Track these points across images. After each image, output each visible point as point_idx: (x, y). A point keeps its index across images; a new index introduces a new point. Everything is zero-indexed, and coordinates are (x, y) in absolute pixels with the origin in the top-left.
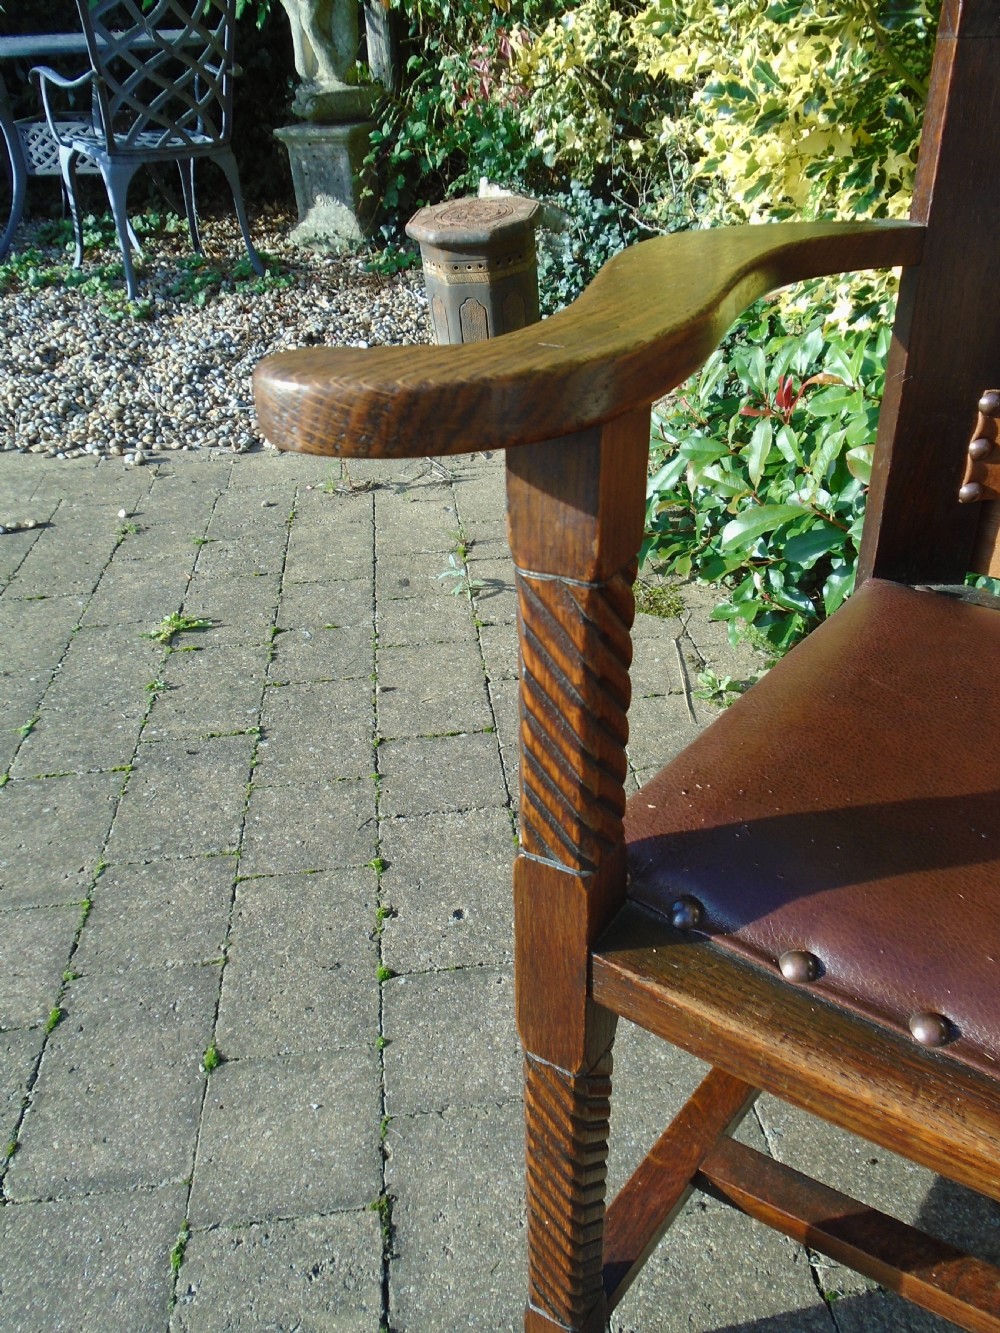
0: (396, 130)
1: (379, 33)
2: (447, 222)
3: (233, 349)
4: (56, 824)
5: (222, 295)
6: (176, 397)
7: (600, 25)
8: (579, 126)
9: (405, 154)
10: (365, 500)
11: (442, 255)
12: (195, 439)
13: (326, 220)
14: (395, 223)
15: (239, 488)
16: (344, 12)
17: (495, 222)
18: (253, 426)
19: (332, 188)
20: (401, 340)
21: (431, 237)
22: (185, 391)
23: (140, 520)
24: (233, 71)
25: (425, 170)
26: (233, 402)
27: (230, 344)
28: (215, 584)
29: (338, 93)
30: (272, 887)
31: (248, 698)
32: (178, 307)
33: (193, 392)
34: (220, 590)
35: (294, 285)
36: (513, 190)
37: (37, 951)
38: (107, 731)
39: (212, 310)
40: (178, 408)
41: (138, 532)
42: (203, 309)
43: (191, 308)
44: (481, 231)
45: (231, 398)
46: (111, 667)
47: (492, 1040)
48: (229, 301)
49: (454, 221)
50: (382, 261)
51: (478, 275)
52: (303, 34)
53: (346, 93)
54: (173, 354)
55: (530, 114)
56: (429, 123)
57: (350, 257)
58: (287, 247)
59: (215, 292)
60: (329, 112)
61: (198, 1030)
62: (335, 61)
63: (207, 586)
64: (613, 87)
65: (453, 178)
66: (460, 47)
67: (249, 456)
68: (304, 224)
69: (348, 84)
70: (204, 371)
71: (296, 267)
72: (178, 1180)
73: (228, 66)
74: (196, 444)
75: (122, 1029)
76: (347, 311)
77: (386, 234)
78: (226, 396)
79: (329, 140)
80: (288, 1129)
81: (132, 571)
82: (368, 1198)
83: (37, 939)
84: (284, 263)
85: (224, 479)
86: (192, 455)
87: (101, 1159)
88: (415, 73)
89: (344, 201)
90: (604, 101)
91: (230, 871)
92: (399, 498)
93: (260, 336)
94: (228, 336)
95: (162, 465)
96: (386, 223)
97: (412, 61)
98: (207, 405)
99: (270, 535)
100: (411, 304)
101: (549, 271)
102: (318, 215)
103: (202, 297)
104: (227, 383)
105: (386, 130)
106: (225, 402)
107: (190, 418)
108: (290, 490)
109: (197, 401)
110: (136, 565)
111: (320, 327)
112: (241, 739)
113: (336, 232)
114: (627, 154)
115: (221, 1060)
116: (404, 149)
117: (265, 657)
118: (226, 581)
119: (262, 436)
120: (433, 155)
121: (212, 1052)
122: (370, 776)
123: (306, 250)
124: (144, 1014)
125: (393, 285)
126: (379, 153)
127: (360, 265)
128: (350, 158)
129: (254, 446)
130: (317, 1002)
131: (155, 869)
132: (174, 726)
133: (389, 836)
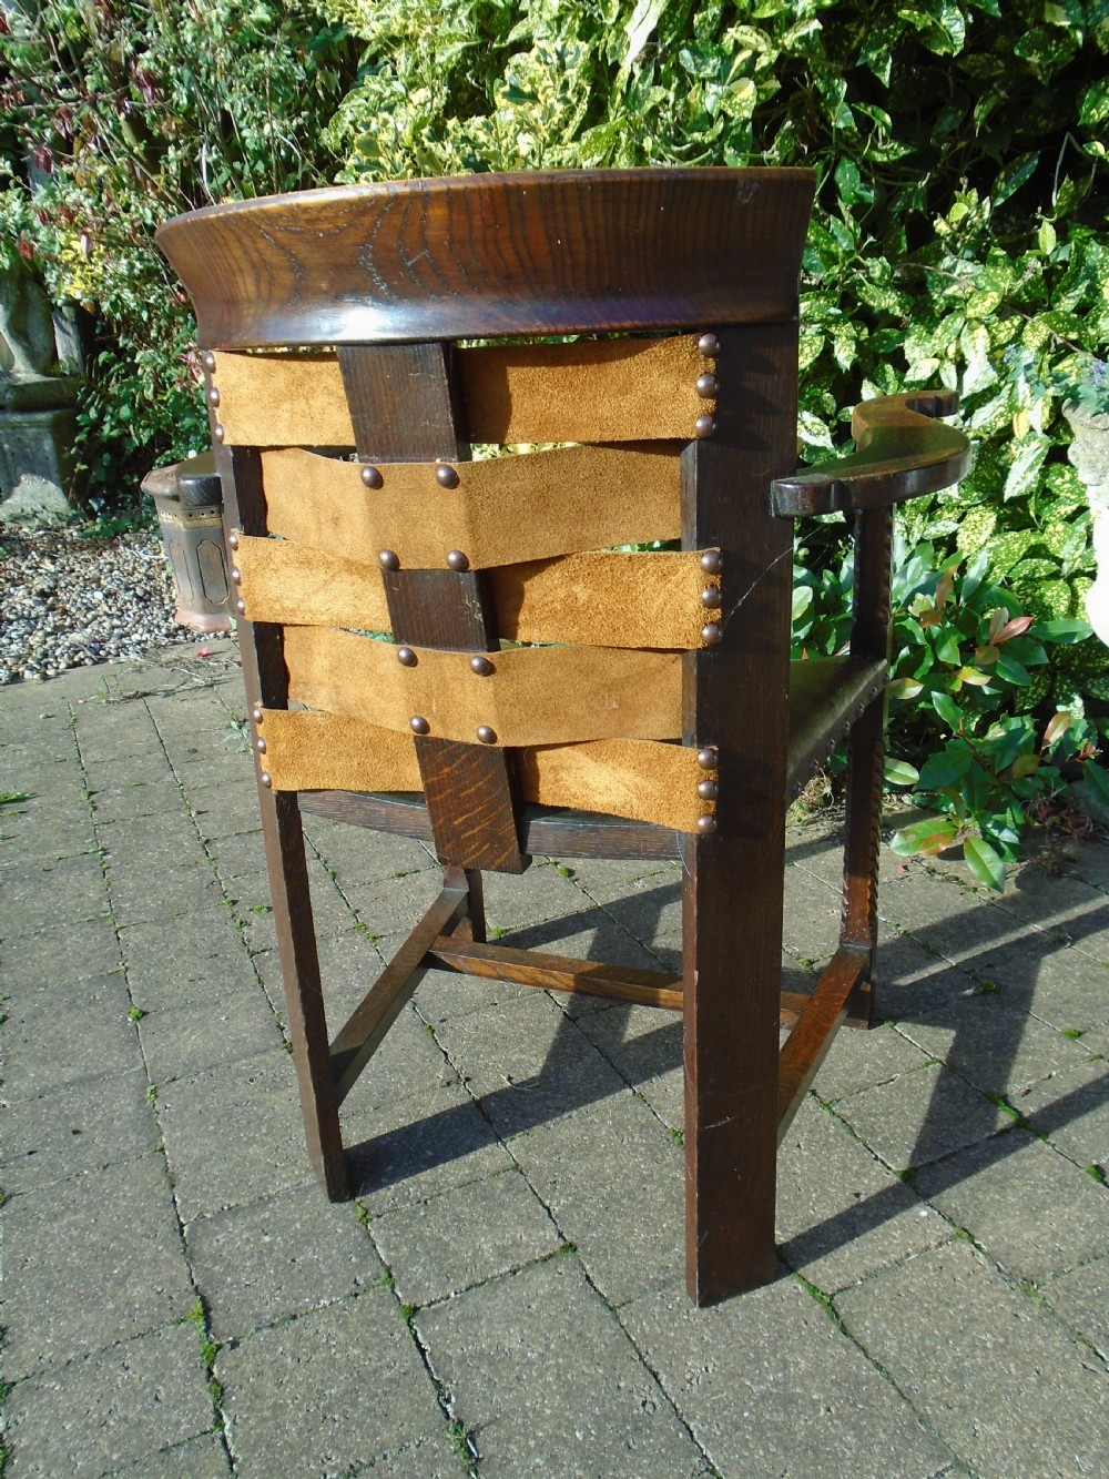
0: (102, 413)
1: (68, 334)
9: (115, 433)
10: (139, 705)
11: (176, 506)
14: (104, 497)
16: (39, 315)
18: (10, 664)
19: (36, 467)
21: (167, 491)
25: (130, 449)
28: (20, 772)
29: (37, 384)
30: (147, 928)
31: (83, 834)
34: (26, 774)
35: (12, 553)
47: (340, 967)
50: (97, 528)
51: (211, 521)
53: (45, 383)
56: (132, 408)
57: (62, 527)
60: (29, 400)
61: (120, 1005)
62: (32, 357)
63: (12, 775)
65: (161, 452)
66: (154, 344)
67: (13, 686)
68: (9, 501)
69: (47, 375)
71: (7, 538)
72: (136, 1069)
75: (58, 1014)
76: (73, 571)
77: (96, 507)
79: (32, 424)
80: (208, 1031)
82: (277, 1046)
87: (69, 1074)
88: (107, 366)
89: (49, 477)
91: (110, 926)
92: (169, 700)
96: (94, 496)
97: (103, 357)
99: (57, 736)
100: (135, 561)
102: (23, 493)
105: (93, 414)
108: (63, 705)
111: (52, 584)
112: (86, 857)
113: (44, 507)
115: (144, 1014)
116: (112, 428)
117: (86, 809)
118: (29, 769)
119: (21, 670)
120: (138, 436)
121: (135, 1012)
122: (204, 860)
123: (13, 525)
124: (72, 1005)
125: (114, 547)
126: (89, 433)
127: (75, 534)
128: (54, 439)
129: (16, 678)
130: (206, 974)
131: (45, 935)
132: (23, 858)
133: (231, 887)
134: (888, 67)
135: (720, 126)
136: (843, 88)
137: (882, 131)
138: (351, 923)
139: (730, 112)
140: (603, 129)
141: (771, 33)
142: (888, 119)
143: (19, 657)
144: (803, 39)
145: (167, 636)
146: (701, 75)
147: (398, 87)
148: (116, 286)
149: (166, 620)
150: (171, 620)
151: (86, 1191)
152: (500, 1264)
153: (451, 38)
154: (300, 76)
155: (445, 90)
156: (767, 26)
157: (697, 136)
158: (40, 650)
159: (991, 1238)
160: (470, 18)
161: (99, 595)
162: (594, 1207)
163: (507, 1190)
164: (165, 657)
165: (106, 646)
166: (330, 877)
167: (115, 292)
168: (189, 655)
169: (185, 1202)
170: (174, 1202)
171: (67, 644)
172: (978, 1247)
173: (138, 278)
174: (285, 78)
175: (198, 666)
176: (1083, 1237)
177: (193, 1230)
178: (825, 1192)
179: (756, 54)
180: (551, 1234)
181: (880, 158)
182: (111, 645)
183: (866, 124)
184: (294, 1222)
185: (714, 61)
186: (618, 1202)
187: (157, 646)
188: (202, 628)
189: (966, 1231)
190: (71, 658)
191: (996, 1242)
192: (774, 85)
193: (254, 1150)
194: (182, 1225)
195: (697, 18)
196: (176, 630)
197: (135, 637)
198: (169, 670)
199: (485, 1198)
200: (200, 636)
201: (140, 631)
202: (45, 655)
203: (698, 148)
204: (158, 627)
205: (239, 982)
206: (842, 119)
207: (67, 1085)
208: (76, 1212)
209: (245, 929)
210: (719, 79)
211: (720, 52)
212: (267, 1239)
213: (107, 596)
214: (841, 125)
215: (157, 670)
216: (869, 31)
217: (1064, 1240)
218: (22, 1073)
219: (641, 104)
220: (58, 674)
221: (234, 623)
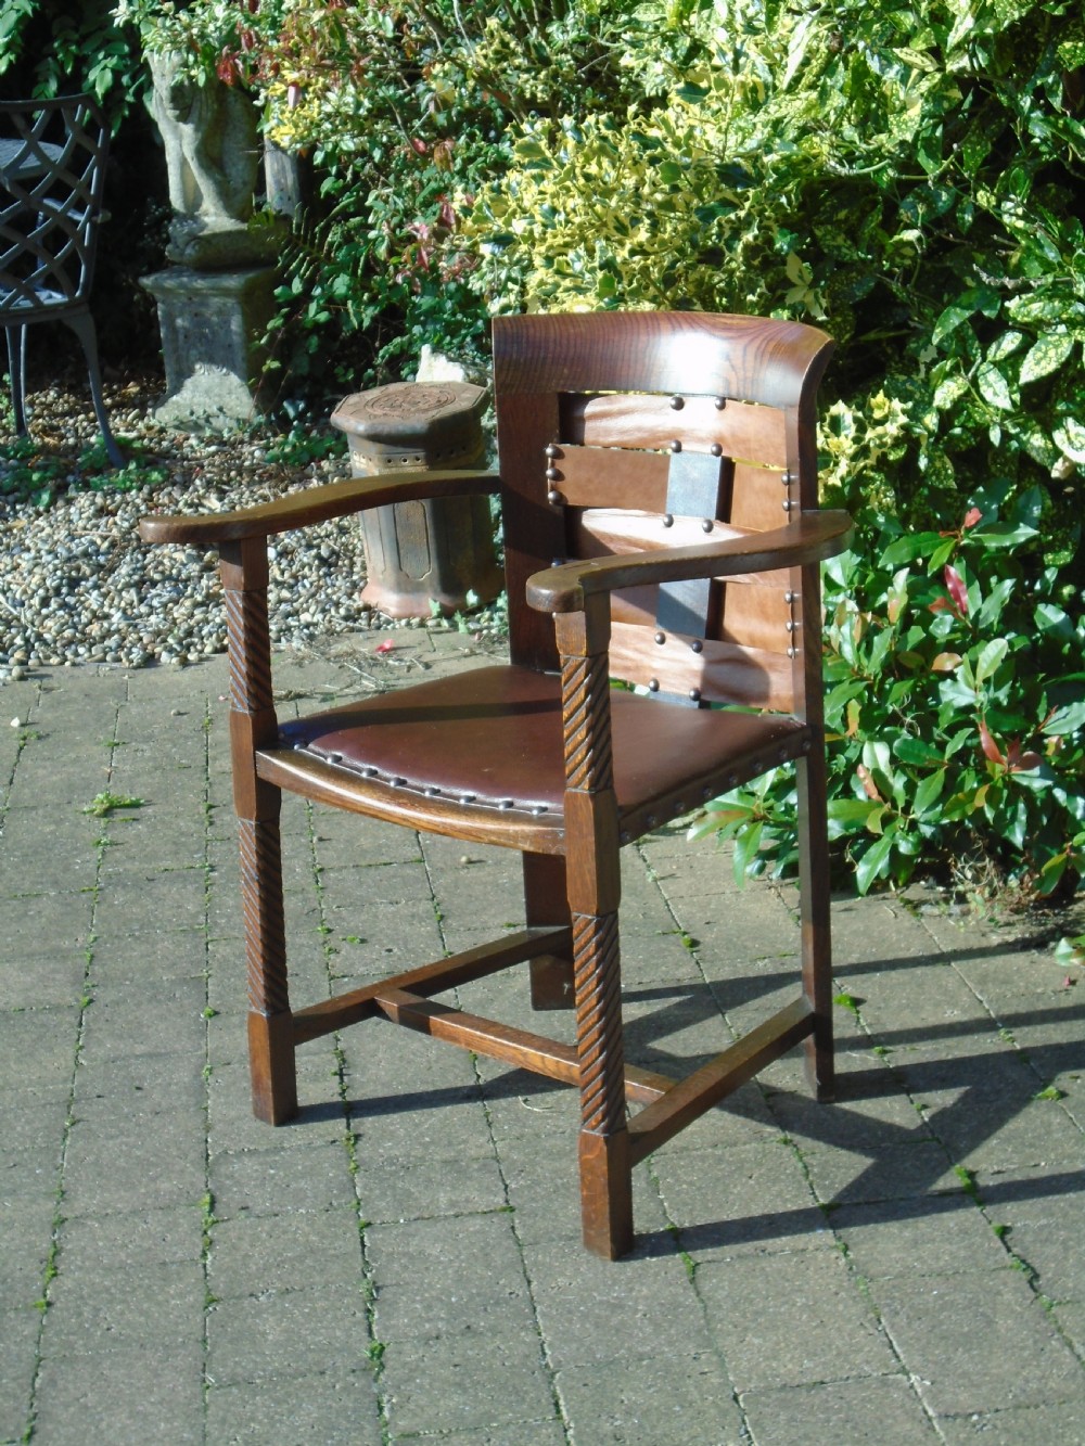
0: (309, 284)
2: (379, 412)
3: (102, 559)
4: (44, 920)
5: (72, 493)
6: (44, 611)
9: (323, 317)
10: (288, 708)
11: (374, 448)
12: (77, 654)
13: (207, 392)
14: (303, 398)
15: (140, 701)
17: (434, 412)
18: (145, 641)
19: (217, 355)
20: (319, 547)
21: (361, 428)
22: (54, 605)
23: (34, 729)
24: (99, 219)
25: (345, 333)
26: (117, 616)
27: (97, 552)
28: (138, 775)
29: (229, 234)
30: (237, 943)
31: (193, 848)
32: (13, 508)
33: (64, 606)
34: (145, 779)
35: (169, 479)
36: (464, 362)
37: (58, 977)
38: (66, 869)
39: (62, 511)
40: (49, 623)
41: (39, 738)
42: (48, 511)
43: (31, 510)
44: (418, 421)
45: (113, 611)
46: (52, 832)
48: (84, 503)
49: (387, 410)
50: (288, 448)
51: (415, 468)
52: (183, 163)
53: (240, 233)
54: (25, 565)
55: (482, 278)
57: (242, 442)
58: (149, 428)
59: (60, 491)
60: (216, 257)
61: (196, 1003)
62: (226, 196)
63: (130, 777)
65: (386, 340)
67: (146, 671)
68: (175, 398)
69: (243, 219)
70: (73, 583)
71: (166, 454)
72: (198, 1053)
73: (94, 213)
74: (79, 659)
75: (138, 1005)
77: (291, 413)
78: (106, 609)
79: (218, 292)
81: (45, 768)
83: (54, 971)
84: (150, 451)
85: (122, 692)
86: (76, 671)
87: (140, 1049)
88: (332, 199)
89: (233, 368)
91: (202, 937)
92: (325, 705)
93: (135, 544)
94: (93, 543)
95: (45, 681)
96: (291, 396)
97: (327, 185)
98: (84, 619)
99: (187, 738)
102: (196, 387)
103: (45, 497)
104: (105, 596)
105: (297, 286)
106: (107, 617)
107: (68, 633)
108: (200, 700)
109: (72, 616)
110: (48, 763)
112: (192, 871)
113: (221, 409)
115: (216, 1013)
116: (320, 310)
117: (203, 823)
118: (150, 773)
119: (157, 650)
120: (358, 314)
121: (208, 1010)
122: (312, 888)
123: (177, 433)
124: (153, 999)
126: (287, 317)
127: (257, 454)
128: (244, 314)
129: (150, 661)
131: (138, 938)
132: (128, 866)
133: (331, 917)
134: (1062, 92)
136: (1026, 102)
143: (158, 633)
145: (346, 618)
146: (887, 77)
148: (335, 131)
149: (350, 596)
150: (356, 596)
151: (139, 1125)
152: (447, 1210)
158: (184, 626)
159: (863, 1252)
162: (545, 1189)
163: (479, 1170)
164: (340, 647)
166: (437, 918)
167: (333, 138)
168: (366, 649)
169: (215, 1142)
170: (206, 1140)
171: (218, 620)
172: (846, 1255)
173: (366, 119)
175: (375, 663)
177: (216, 1159)
179: (925, 73)
180: (499, 1200)
184: (296, 1164)
185: (897, 66)
187: (330, 632)
188: (393, 610)
189: (846, 1245)
190: (220, 640)
191: (865, 1255)
192: (956, 95)
194: (209, 1155)
196: (359, 611)
197: (305, 617)
198: (336, 666)
199: (458, 1172)
200: (388, 622)
201: (312, 609)
202: (189, 633)
204: (337, 605)
205: (311, 999)
207: (137, 1057)
208: (128, 1136)
209: (332, 956)
210: (901, 82)
215: (322, 664)
217: (924, 1262)
218: (100, 1043)
220: (201, 660)
221: (435, 608)
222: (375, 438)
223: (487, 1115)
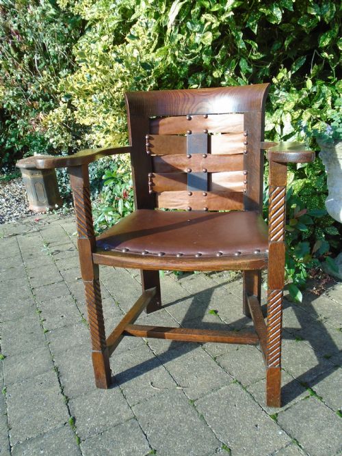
0: (5, 140)
2: (28, 163)
7: (65, 112)
8: (62, 137)
9: (10, 146)
10: (14, 238)
11: (28, 171)
14: (7, 167)
21: (24, 166)
25: (16, 151)
36: (45, 154)
50: (5, 177)
51: (39, 176)
55: (48, 134)
56: (16, 138)
64: (70, 127)
65: (25, 152)
66: (23, 118)
77: (4, 170)
80: (27, 364)
82: (51, 369)
88: (8, 125)
90: (69, 131)
92: (24, 236)
96: (4, 167)
97: (7, 122)
100: (16, 188)
101: (59, 175)
105: (2, 140)
114: (77, 144)
120: (18, 147)
122: (32, 296)
125: (10, 183)
126: (1, 147)
130: (29, 340)
133: (40, 306)
134: (256, 28)
135: (201, 48)
136: (241, 35)
137: (255, 49)
138: (81, 319)
139: (204, 43)
140: (163, 48)
141: (217, 17)
142: (256, 45)
144: (228, 18)
145: (25, 214)
146: (194, 30)
147: (97, 35)
148: (8, 100)
150: (27, 208)
153: (113, 19)
154: (66, 31)
155: (113, 36)
156: (215, 14)
157: (193, 51)
159: (305, 443)
160: (119, 13)
161: (4, 200)
162: (162, 434)
163: (131, 427)
164: (24, 221)
165: (5, 217)
166: (74, 301)
168: (32, 220)
169: (13, 437)
170: (9, 437)
172: (300, 446)
173: (16, 97)
174: (61, 33)
175: (35, 224)
176: (337, 441)
177: (14, 450)
178: (245, 425)
179: (212, 23)
180: (147, 446)
181: (254, 58)
182: (6, 217)
183: (249, 47)
184: (52, 444)
185: (198, 26)
186: (171, 431)
187: (22, 217)
188: (37, 211)
189: (295, 440)
191: (307, 444)
192: (219, 34)
193: (40, 413)
194: (11, 447)
195: (192, 12)
196: (29, 211)
197: (15, 214)
198: (25, 226)
199: (123, 432)
200: (37, 214)
201: (16, 212)
203: (194, 55)
204: (23, 210)
205: (40, 343)
206: (241, 45)
209: (44, 322)
210: (200, 32)
211: (200, 23)
212: (42, 452)
213: (6, 200)
214: (241, 47)
215: (21, 225)
216: (250, 16)
217: (330, 443)
219: (174, 40)
221: (48, 209)
222: (28, 169)
223: (122, 392)
